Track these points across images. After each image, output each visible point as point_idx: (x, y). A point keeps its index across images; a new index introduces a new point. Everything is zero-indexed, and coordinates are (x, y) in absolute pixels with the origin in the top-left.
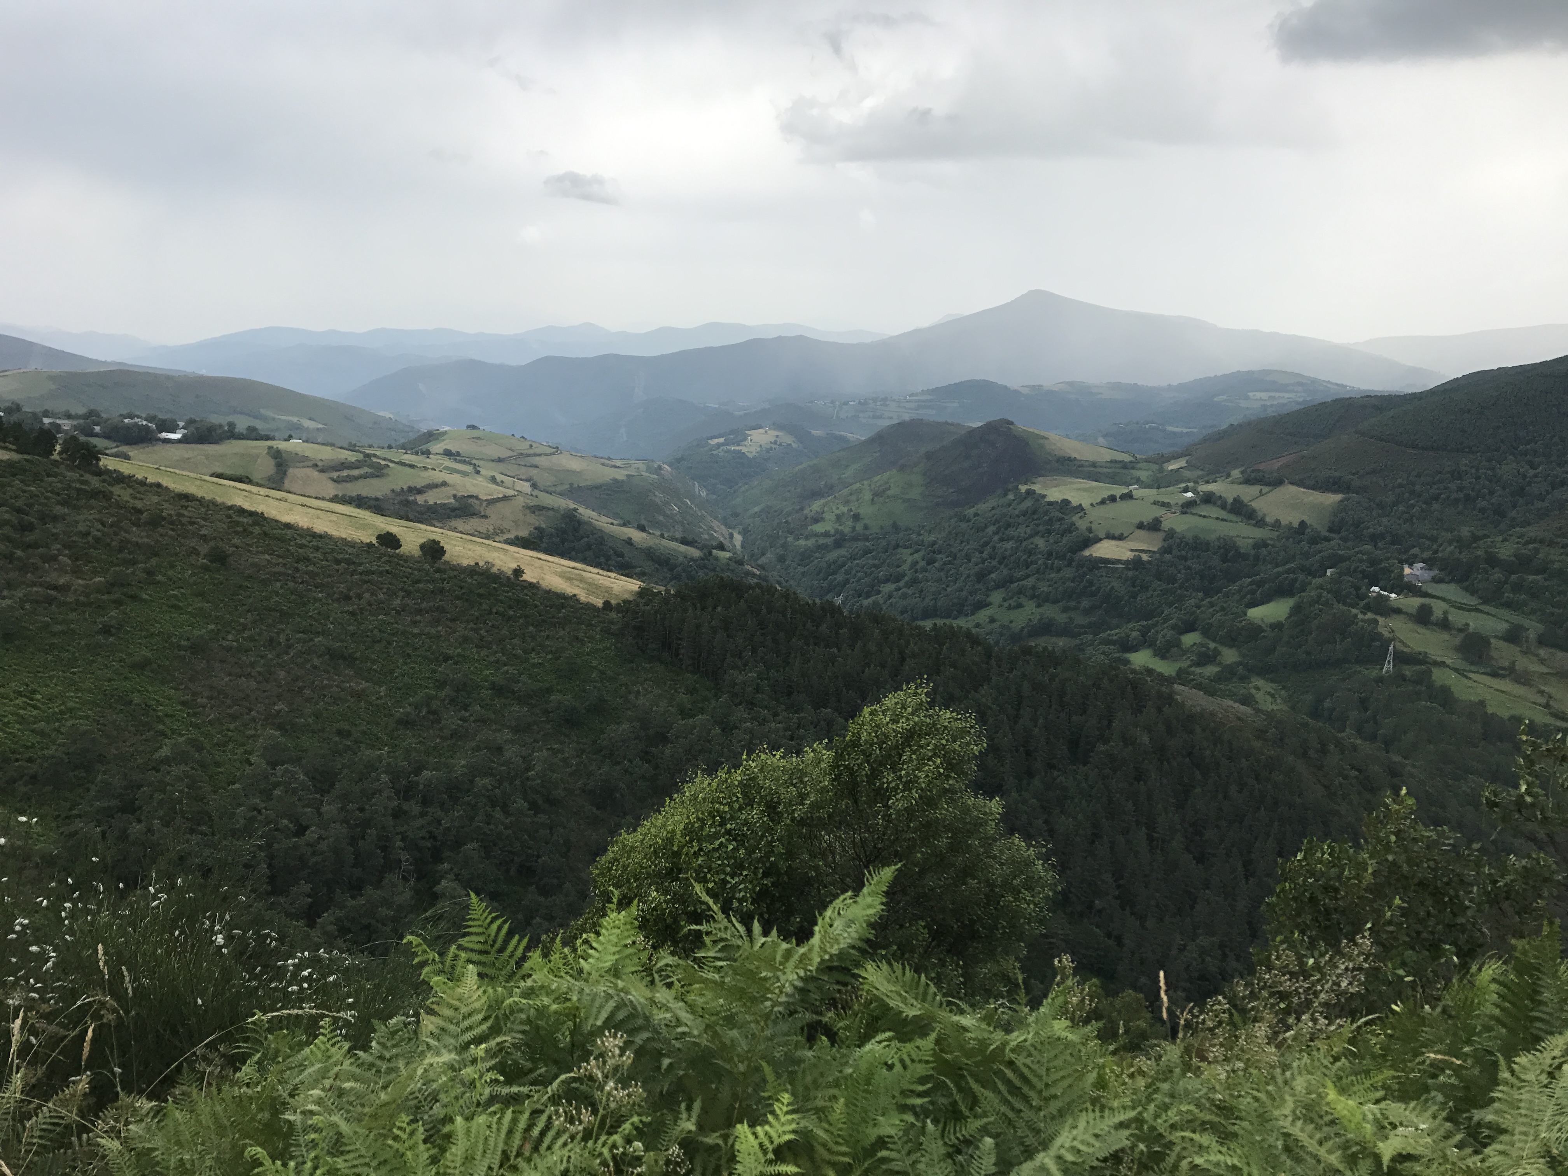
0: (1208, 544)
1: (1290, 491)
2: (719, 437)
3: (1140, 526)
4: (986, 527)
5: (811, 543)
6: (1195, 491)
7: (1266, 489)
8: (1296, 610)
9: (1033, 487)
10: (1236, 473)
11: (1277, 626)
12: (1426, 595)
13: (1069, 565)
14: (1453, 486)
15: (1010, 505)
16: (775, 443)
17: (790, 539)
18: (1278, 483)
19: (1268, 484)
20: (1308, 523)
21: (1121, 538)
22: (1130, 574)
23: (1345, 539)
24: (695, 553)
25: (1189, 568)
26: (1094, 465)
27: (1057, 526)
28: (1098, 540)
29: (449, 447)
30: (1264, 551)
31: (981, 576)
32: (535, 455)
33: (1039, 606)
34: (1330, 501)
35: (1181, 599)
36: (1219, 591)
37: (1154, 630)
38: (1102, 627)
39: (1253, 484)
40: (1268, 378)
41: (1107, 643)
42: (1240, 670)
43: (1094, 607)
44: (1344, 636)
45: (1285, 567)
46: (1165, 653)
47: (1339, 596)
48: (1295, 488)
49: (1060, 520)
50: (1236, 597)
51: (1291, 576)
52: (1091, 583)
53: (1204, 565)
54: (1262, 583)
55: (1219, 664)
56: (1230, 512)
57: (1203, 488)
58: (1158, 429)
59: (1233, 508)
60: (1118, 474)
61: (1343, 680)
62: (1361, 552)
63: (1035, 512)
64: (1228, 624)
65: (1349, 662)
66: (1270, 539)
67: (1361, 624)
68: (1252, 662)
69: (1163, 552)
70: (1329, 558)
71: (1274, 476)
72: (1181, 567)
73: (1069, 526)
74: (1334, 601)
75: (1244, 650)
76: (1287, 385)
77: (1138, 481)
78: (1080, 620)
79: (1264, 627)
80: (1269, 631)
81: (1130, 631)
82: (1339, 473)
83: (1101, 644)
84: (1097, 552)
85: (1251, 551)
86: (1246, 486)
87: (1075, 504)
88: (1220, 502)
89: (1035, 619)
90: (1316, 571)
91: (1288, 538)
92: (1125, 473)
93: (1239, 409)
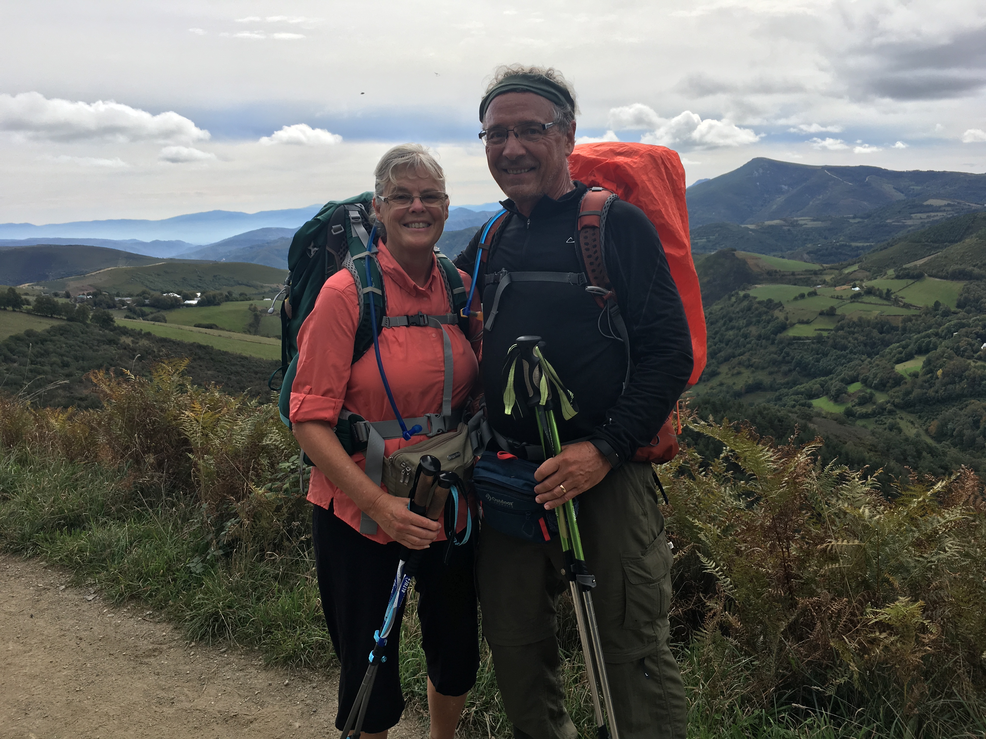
0: (869, 322)
1: (931, 282)
3: (822, 314)
4: (717, 321)
6: (861, 287)
7: (910, 281)
8: (928, 363)
9: (748, 292)
10: (891, 272)
11: (915, 375)
13: (773, 343)
15: (732, 306)
18: (918, 276)
19: (913, 277)
20: (941, 302)
21: (808, 322)
22: (814, 346)
23: (968, 312)
25: (856, 339)
26: (793, 274)
27: (764, 317)
28: (792, 325)
30: (909, 324)
33: (753, 372)
34: (957, 286)
35: (851, 360)
36: (878, 354)
37: (830, 382)
38: (795, 383)
39: (902, 279)
40: (925, 203)
41: (797, 393)
42: (889, 407)
43: (790, 371)
44: (961, 378)
45: (924, 334)
46: (836, 398)
47: (958, 352)
48: (932, 279)
49: (766, 313)
50: (888, 357)
51: (927, 340)
52: (788, 354)
53: (867, 336)
54: (907, 346)
55: (874, 403)
56: (885, 299)
57: (867, 284)
58: (846, 245)
59: (887, 296)
60: (809, 279)
61: (961, 409)
62: (978, 319)
63: (749, 309)
64: (879, 376)
65: (966, 396)
66: (913, 316)
67: (973, 370)
68: (897, 401)
69: (837, 329)
70: (955, 325)
71: (916, 272)
72: (850, 339)
73: (772, 316)
74: (954, 355)
75: (891, 393)
76: (940, 207)
77: (824, 282)
78: (780, 380)
79: (905, 376)
80: (909, 379)
81: (814, 384)
82: (963, 267)
83: (793, 394)
84: (791, 333)
85: (900, 325)
86: (896, 280)
87: (776, 301)
88: (878, 293)
89: (750, 381)
90: (946, 335)
91: (926, 314)
92: (814, 278)
93: (904, 227)
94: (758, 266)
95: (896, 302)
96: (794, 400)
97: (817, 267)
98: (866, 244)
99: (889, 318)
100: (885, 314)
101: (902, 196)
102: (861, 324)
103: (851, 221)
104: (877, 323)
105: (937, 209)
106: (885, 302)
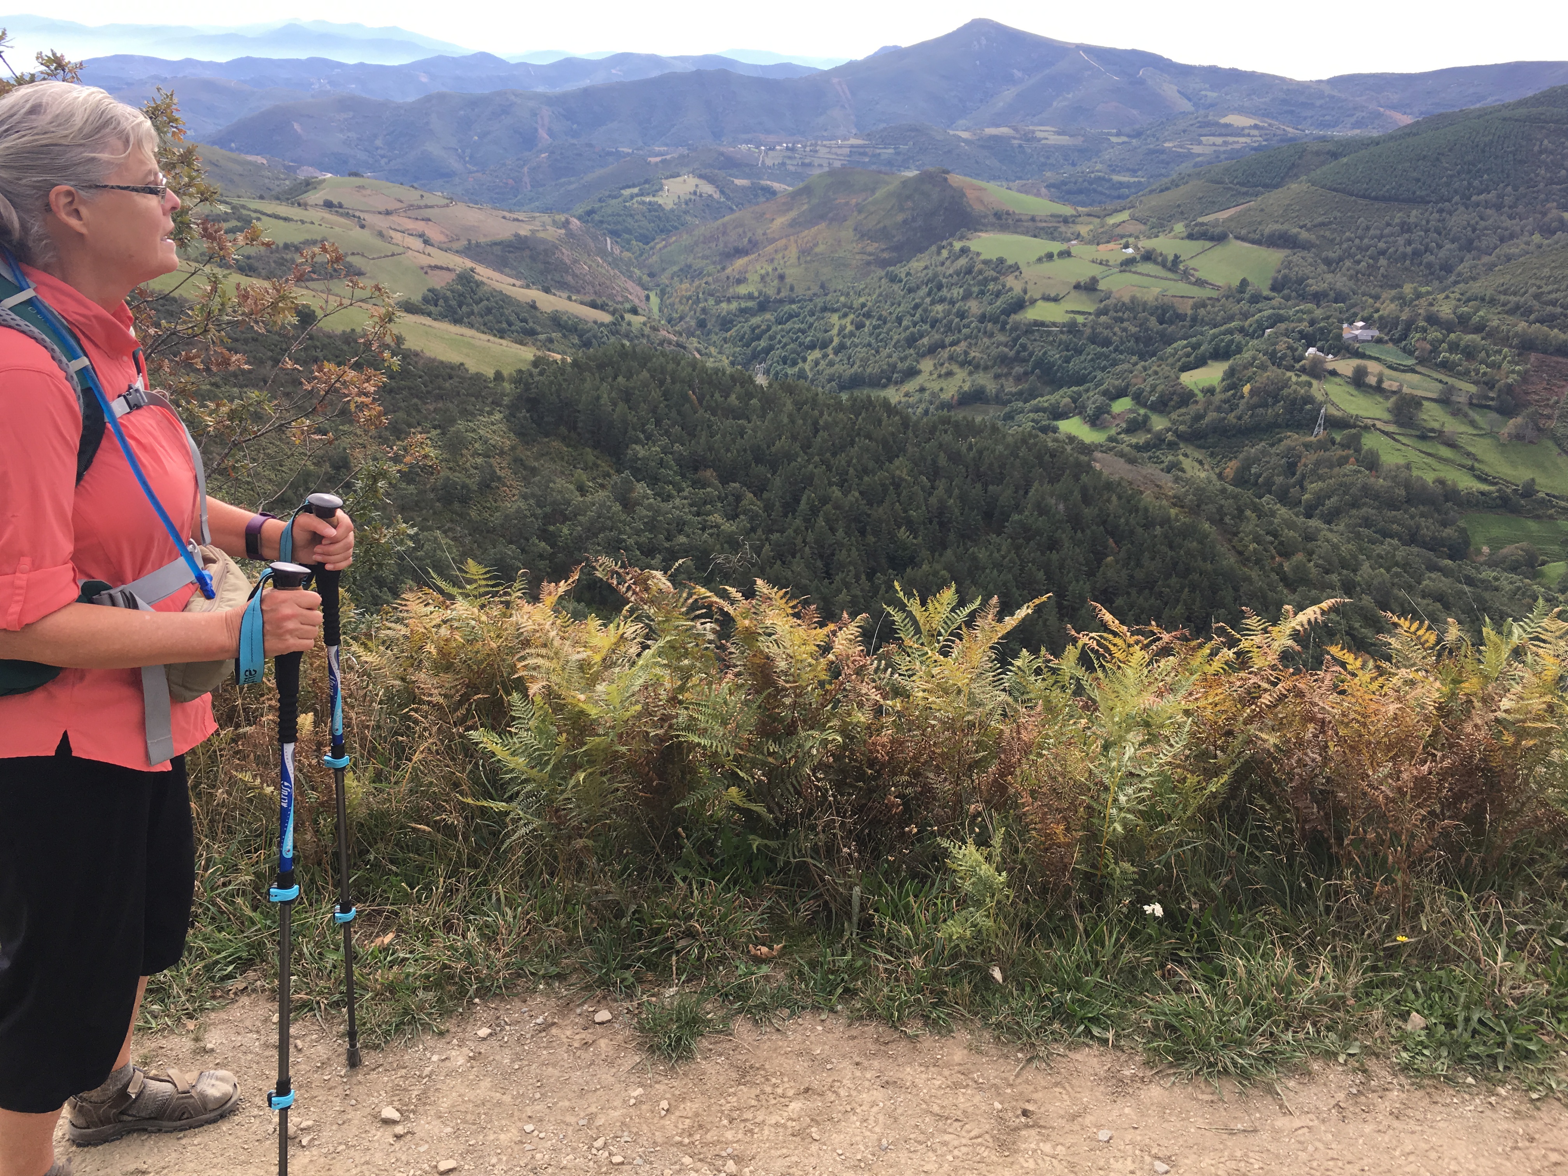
0: (1145, 304)
1: (1236, 247)
2: (634, 186)
3: (1077, 287)
4: (918, 288)
5: (734, 306)
6: (1136, 248)
7: (1208, 244)
8: (1231, 373)
9: (968, 243)
10: (1179, 228)
11: (1210, 391)
12: (1363, 356)
13: (1003, 329)
14: (1401, 240)
15: (943, 264)
16: (695, 193)
17: (711, 301)
18: (1219, 239)
19: (1212, 238)
20: (1249, 279)
21: (1056, 300)
22: (1064, 337)
23: (1287, 298)
24: (606, 318)
25: (1125, 330)
26: (1033, 219)
27: (991, 286)
28: (1033, 302)
29: (330, 198)
30: (1202, 312)
31: (911, 341)
32: (427, 207)
33: (971, 373)
34: (1274, 257)
35: (1114, 363)
36: (1154, 355)
37: (1085, 396)
38: (1033, 394)
39: (1197, 239)
40: (1223, 121)
41: (1037, 410)
42: (1170, 436)
43: (1026, 374)
44: (1276, 398)
45: (1223, 328)
46: (1095, 421)
47: (1275, 359)
48: (1239, 243)
49: (995, 279)
50: (1171, 360)
51: (1228, 337)
52: (1024, 347)
53: (1141, 325)
54: (1198, 345)
55: (1149, 431)
56: (1170, 270)
57: (1146, 244)
58: (1103, 179)
59: (1173, 265)
60: (1056, 228)
61: (1272, 445)
62: (1301, 311)
63: (969, 271)
64: (1159, 388)
65: (1279, 426)
66: (1210, 299)
67: (1294, 387)
68: (1182, 428)
69: (1099, 313)
70: (1269, 317)
71: (1218, 230)
72: (1116, 329)
73: (1004, 286)
74: (1269, 363)
75: (1174, 416)
76: (1243, 129)
77: (1078, 236)
78: (1010, 387)
79: (1196, 391)
80: (1200, 396)
81: (1062, 397)
82: (1285, 227)
83: (1031, 411)
84: (1031, 314)
85: (1189, 312)
86: (1187, 242)
87: (1010, 262)
88: (1160, 259)
89: (966, 387)
90: (1255, 332)
91: (1227, 298)
92: (1063, 228)
93: (1190, 155)
94: (982, 202)
95: (1186, 275)
96: (1033, 421)
97: (1067, 210)
98: (1132, 180)
99: (1175, 300)
100: (1169, 293)
101: (1187, 106)
102: (1133, 307)
103: (1114, 139)
104: (1157, 308)
105: (1239, 132)
106: (1170, 275)
